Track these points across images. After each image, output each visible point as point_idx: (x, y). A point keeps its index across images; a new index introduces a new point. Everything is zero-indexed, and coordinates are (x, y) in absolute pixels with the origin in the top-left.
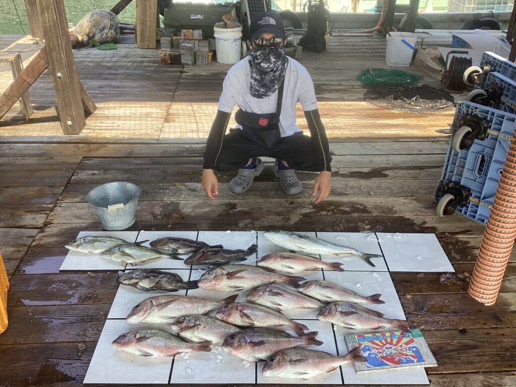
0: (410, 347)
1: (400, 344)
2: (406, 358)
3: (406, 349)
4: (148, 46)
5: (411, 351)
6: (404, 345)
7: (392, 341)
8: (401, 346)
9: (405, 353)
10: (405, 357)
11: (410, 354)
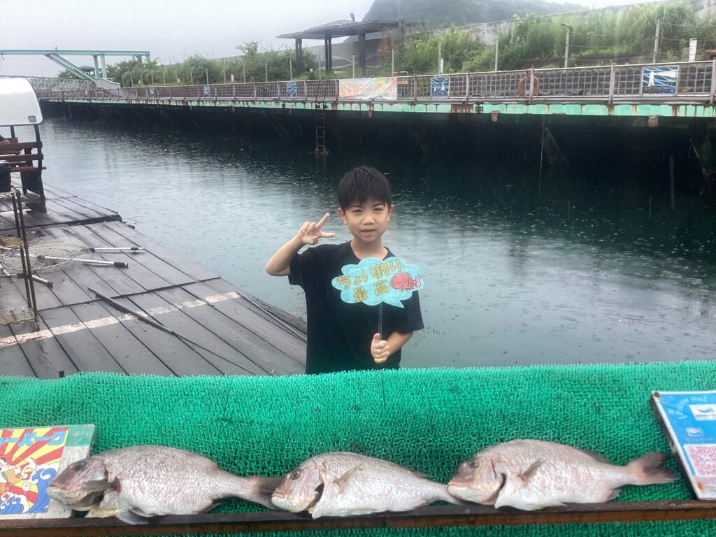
0: (41, 470)
1: (28, 459)
2: (10, 501)
3: (29, 474)
5: (37, 481)
6: (33, 465)
7: (15, 449)
8: (22, 467)
9: (19, 485)
10: (11, 495)
11: (26, 489)
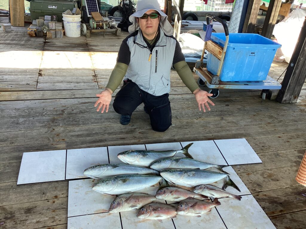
4: (19, 25)
